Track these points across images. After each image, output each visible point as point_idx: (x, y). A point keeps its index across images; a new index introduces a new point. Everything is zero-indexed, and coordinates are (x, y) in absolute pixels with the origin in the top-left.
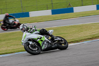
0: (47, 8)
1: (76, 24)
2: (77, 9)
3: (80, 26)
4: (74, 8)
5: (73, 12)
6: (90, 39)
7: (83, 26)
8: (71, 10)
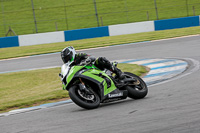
1: (24, 70)
2: (25, 40)
3: (32, 74)
4: (20, 37)
6: (53, 99)
7: (37, 73)
8: (14, 42)
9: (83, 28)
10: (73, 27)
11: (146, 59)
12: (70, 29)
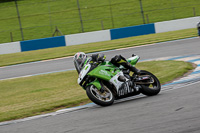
0: (12, 38)
5: (64, 45)
9: (128, 26)
10: (119, 25)
11: (193, 55)
12: (116, 27)
